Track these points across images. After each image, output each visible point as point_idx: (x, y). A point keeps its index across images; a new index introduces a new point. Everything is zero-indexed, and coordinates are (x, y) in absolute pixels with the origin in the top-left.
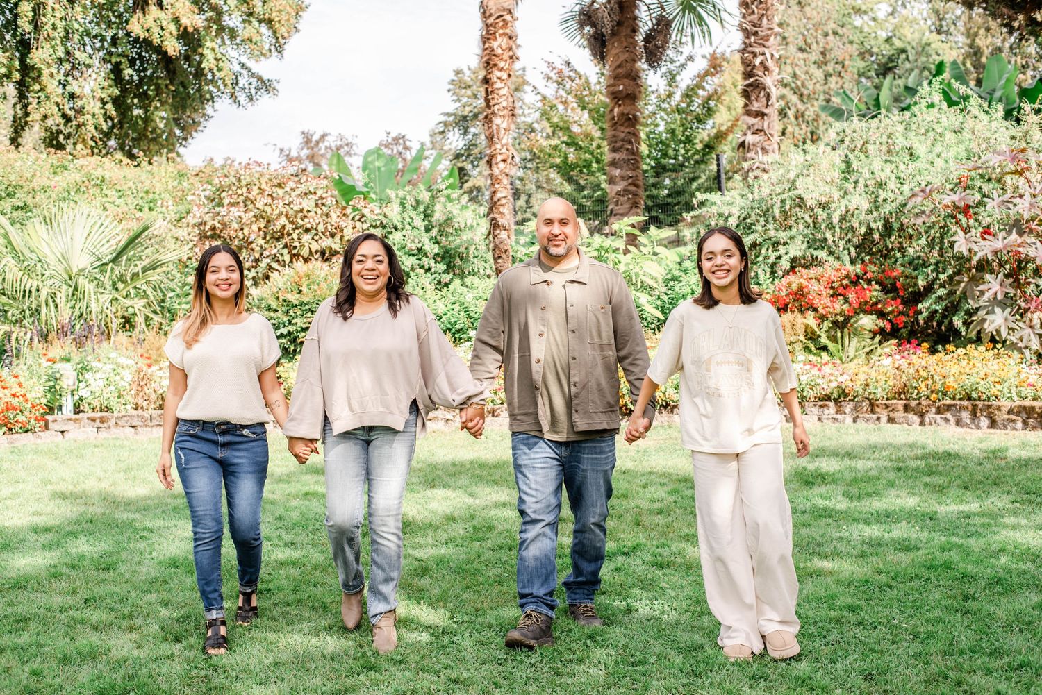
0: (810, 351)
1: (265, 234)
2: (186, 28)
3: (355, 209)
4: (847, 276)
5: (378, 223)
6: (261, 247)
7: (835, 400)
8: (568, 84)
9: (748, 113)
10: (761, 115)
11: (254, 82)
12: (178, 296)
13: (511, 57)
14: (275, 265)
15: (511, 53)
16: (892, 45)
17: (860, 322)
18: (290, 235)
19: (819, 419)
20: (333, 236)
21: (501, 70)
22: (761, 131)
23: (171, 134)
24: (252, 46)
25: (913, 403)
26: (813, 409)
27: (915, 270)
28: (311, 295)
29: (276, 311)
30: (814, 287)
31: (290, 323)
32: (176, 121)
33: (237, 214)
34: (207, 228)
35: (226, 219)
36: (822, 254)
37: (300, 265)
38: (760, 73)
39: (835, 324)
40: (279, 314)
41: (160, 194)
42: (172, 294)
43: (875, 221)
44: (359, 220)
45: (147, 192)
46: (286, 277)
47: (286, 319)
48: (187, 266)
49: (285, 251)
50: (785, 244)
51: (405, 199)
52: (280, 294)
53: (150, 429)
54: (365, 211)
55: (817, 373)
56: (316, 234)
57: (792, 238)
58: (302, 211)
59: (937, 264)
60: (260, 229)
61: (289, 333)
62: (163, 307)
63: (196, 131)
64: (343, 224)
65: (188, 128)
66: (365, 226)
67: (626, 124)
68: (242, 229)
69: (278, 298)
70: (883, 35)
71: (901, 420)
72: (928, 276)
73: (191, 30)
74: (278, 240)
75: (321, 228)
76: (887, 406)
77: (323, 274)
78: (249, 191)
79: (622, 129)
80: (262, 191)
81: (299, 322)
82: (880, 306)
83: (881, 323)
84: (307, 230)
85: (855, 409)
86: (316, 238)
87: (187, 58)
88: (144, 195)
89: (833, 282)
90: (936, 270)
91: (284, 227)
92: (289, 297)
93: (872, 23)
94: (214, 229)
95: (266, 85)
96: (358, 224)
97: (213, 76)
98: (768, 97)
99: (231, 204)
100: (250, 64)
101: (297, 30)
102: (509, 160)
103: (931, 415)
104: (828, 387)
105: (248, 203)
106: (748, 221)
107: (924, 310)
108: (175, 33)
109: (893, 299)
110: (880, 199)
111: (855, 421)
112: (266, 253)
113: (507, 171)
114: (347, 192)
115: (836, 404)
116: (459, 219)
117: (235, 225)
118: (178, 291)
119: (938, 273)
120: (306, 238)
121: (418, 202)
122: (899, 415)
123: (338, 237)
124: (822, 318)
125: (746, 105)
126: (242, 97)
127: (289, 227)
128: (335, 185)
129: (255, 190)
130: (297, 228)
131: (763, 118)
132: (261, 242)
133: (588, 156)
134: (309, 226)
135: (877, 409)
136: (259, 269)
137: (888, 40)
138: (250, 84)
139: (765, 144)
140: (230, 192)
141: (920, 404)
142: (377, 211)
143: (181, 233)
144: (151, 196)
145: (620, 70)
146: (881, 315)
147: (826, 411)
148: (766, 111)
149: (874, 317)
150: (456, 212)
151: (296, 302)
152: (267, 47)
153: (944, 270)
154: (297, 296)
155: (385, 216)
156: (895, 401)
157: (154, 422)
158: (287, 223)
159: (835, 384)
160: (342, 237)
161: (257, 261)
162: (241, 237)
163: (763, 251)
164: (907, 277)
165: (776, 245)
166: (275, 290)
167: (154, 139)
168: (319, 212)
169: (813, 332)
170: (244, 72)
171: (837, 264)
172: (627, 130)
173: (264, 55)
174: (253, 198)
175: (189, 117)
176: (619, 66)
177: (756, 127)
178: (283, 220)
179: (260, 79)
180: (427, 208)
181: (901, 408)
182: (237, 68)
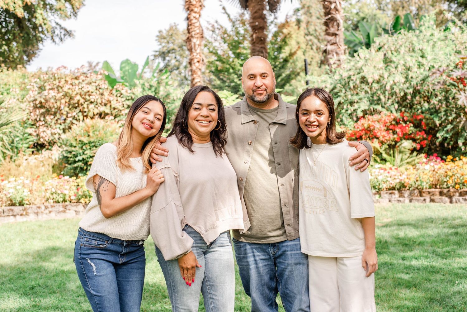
0: (377, 162)
1: (69, 105)
2: (27, 3)
3: (117, 91)
4: (394, 120)
5: (130, 98)
6: (67, 112)
7: (398, 189)
8: (217, 31)
9: (328, 34)
10: (335, 35)
11: (63, 32)
12: (21, 140)
13: (201, 6)
14: (74, 121)
15: (200, 4)
16: (359, 15)
17: (403, 145)
18: (82, 105)
19: (390, 201)
20: (105, 105)
21: (196, 12)
22: (335, 43)
23: (22, 58)
24: (62, 12)
25: (445, 191)
26: (386, 195)
27: (431, 115)
28: (95, 138)
29: (75, 147)
30: (377, 125)
31: (83, 153)
32: (25, 52)
33: (53, 94)
34: (37, 102)
35: (47, 98)
36: (379, 108)
37: (88, 121)
38: (334, 12)
39: (390, 146)
40: (77, 148)
41: (12, 86)
42: (17, 139)
43: (408, 88)
44: (120, 96)
45: (6, 85)
46: (81, 128)
47: (81, 151)
48: (26, 123)
49: (80, 114)
50: (357, 102)
51: (144, 85)
52: (77, 138)
53: (3, 218)
54: (123, 92)
55: (387, 174)
56: (97, 105)
57: (360, 99)
58: (88, 92)
59: (446, 111)
60: (66, 102)
61: (83, 159)
62: (12, 146)
63: (34, 57)
64: (111, 99)
65: (30, 56)
66: (123, 99)
67: (260, 43)
68: (56, 103)
69: (76, 140)
70: (355, 11)
71: (438, 200)
72: (442, 118)
73: (29, 4)
74: (76, 108)
75: (99, 101)
76: (429, 193)
77: (101, 126)
78: (59, 82)
79: (258, 45)
80: (66, 82)
81: (88, 153)
82: (413, 136)
83: (415, 145)
84: (92, 103)
85: (410, 194)
86: (97, 106)
87: (29, 20)
88: (4, 86)
89: (387, 123)
90: (446, 115)
91: (79, 101)
92: (83, 139)
93: (349, 6)
94: (41, 103)
95: (69, 33)
96: (119, 99)
97: (42, 28)
98: (338, 25)
99: (50, 89)
100: (61, 22)
101: (84, 5)
102: (201, 62)
103: (456, 197)
104: (394, 183)
105: (59, 88)
106: (336, 91)
107: (440, 137)
108: (21, 5)
109: (420, 131)
110: (410, 77)
111: (410, 201)
112: (69, 115)
113: (200, 67)
114: (112, 82)
115: (399, 192)
116: (173, 95)
117: (52, 101)
118: (21, 137)
119: (447, 116)
120: (91, 106)
121: (151, 86)
122: (437, 197)
123: (108, 105)
124: (382, 143)
125: (326, 30)
126: (57, 39)
127: (82, 101)
128: (106, 78)
129: (63, 81)
130: (86, 101)
131: (336, 37)
132: (67, 109)
133: (228, 66)
134: (92, 100)
135: (424, 194)
136: (66, 124)
137: (357, 14)
138: (61, 33)
139: (338, 51)
140: (49, 83)
141: (449, 191)
142: (129, 91)
143: (23, 106)
144: (8, 86)
145: (256, 15)
146: (414, 140)
147: (393, 196)
148: (337, 33)
149: (411, 141)
150: (171, 91)
151: (87, 142)
152: (69, 13)
153: (451, 115)
154: (87, 138)
155: (133, 94)
156: (433, 190)
157: (6, 214)
158: (80, 98)
159: (398, 181)
160: (111, 106)
161: (65, 120)
162: (56, 107)
163: (345, 107)
164: (427, 119)
165: (352, 103)
166: (75, 135)
167: (13, 61)
168: (98, 92)
169: (378, 151)
170: (58, 27)
171: (388, 113)
172: (261, 46)
173: (68, 17)
174: (62, 86)
175: (31, 50)
176: (256, 12)
177: (332, 42)
178: (78, 97)
179: (65, 30)
180: (156, 89)
181: (438, 193)
182: (54, 25)
